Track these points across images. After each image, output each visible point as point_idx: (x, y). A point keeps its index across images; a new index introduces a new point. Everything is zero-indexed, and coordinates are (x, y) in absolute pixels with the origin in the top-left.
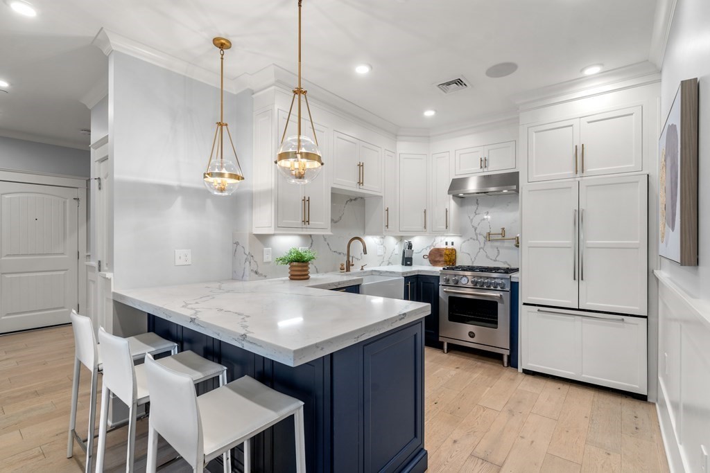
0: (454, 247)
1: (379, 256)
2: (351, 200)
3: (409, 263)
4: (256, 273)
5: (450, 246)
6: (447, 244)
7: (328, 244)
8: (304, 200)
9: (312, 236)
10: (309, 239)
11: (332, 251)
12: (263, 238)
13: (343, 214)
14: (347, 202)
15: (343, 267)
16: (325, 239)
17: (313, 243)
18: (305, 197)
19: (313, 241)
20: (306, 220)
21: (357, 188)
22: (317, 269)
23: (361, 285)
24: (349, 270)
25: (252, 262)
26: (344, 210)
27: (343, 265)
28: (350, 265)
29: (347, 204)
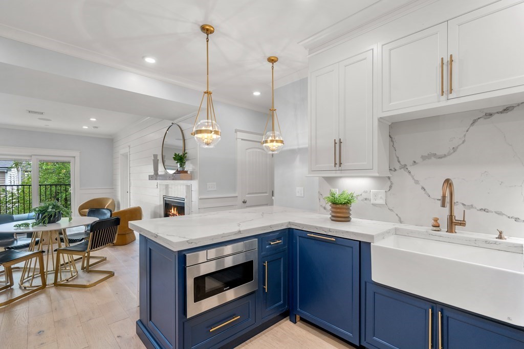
4: (324, 208)
7: (423, 188)
8: (335, 143)
9: (391, 178)
10: (386, 181)
11: (434, 199)
12: (330, 180)
13: (464, 142)
14: (474, 122)
15: (435, 223)
16: (417, 182)
17: (393, 186)
18: (335, 140)
19: (392, 184)
20: (338, 162)
21: (439, 101)
22: (400, 218)
23: (370, 243)
24: (451, 229)
25: (321, 199)
26: (465, 135)
27: (436, 220)
28: (453, 224)
29: (476, 123)
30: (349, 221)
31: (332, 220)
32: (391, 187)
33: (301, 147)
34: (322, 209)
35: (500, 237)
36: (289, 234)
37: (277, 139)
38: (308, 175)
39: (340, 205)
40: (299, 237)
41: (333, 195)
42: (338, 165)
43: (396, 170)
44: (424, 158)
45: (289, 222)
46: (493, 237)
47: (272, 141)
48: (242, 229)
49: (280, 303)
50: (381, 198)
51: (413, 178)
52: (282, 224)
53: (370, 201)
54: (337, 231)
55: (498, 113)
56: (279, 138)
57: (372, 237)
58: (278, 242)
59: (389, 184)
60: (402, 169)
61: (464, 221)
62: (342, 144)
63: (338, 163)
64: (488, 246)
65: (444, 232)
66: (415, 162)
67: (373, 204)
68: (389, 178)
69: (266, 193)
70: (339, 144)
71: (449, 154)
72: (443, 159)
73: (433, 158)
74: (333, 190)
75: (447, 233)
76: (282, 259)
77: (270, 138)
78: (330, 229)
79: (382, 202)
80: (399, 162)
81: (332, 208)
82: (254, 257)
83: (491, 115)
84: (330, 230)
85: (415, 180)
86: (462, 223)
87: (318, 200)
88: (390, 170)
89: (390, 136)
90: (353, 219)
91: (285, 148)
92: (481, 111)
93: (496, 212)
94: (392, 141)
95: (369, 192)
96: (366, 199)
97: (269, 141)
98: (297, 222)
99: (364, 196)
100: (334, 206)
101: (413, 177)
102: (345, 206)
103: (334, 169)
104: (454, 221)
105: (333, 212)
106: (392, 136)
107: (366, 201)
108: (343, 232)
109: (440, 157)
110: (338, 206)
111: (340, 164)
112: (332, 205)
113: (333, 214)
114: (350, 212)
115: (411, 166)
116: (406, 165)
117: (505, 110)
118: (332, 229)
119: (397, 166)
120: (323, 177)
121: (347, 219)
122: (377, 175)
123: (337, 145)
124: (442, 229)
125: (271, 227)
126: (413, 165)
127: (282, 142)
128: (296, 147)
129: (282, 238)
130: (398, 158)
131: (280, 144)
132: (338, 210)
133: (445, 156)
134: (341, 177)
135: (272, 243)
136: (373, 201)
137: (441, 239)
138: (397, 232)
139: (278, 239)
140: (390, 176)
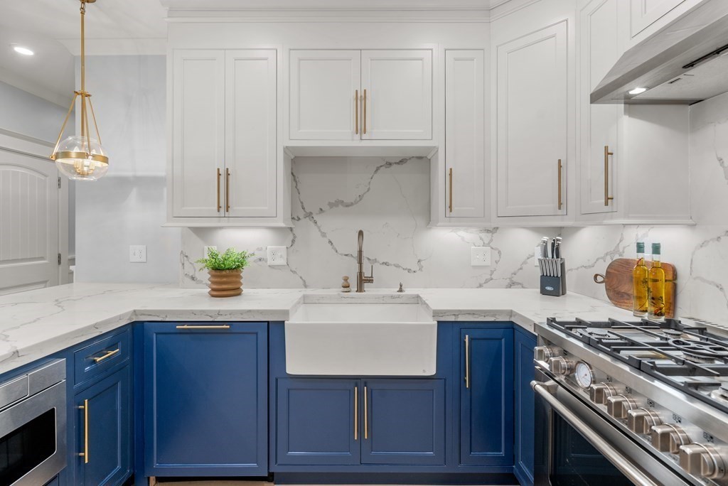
0: (663, 258)
1: (475, 267)
2: (389, 164)
3: (549, 288)
4: (193, 278)
5: (648, 256)
6: (640, 248)
7: (330, 242)
8: (219, 175)
9: (294, 229)
10: (288, 234)
11: (341, 254)
12: (202, 232)
13: (369, 190)
14: (378, 169)
15: (345, 284)
16: (324, 235)
17: (296, 240)
18: (218, 170)
19: (295, 237)
20: (223, 203)
21: (353, 140)
22: (304, 281)
23: (284, 322)
24: (360, 289)
25: (187, 264)
26: (370, 183)
27: (346, 279)
28: (363, 281)
29: (379, 171)
30: (239, 294)
31: (213, 296)
32: (293, 241)
33: (139, 174)
34: (188, 280)
35: (401, 290)
36: (133, 333)
37: (94, 152)
38: (166, 225)
39: (228, 271)
40: (157, 334)
41: (213, 256)
42: (222, 210)
43: (299, 219)
44: (331, 205)
45: (135, 311)
46: (394, 291)
47: (81, 155)
48: (20, 346)
49: (115, 471)
50: (281, 257)
51: (320, 230)
52: (120, 317)
53: (266, 262)
54: (232, 313)
55: (396, 163)
56: (97, 151)
57: (286, 313)
58: (112, 353)
59: (291, 237)
60: (307, 218)
61: (372, 277)
62: (230, 177)
63: (225, 206)
64: (394, 301)
65: (354, 293)
66: (321, 209)
67: (269, 266)
68: (291, 229)
69: (42, 258)
70: (224, 177)
71: (356, 202)
72: (350, 208)
73: (340, 206)
74: (215, 249)
75: (358, 293)
76: (119, 384)
77: (76, 150)
78: (219, 311)
79: (282, 262)
80: (303, 208)
81: (213, 276)
82: (57, 401)
83: (390, 164)
84: (219, 313)
85: (321, 232)
86: (370, 280)
87: (181, 265)
88: (293, 218)
89: (292, 173)
90: (245, 290)
91: (112, 174)
92: (383, 158)
93: (394, 265)
94: (295, 180)
95: (264, 248)
96: (260, 260)
97: (73, 155)
98: (150, 308)
99: (258, 255)
100: (218, 273)
101: (319, 228)
102: (234, 273)
103: (217, 214)
104: (363, 278)
105: (213, 283)
106: (295, 174)
107: (260, 263)
108: (242, 312)
109: (347, 206)
110: (224, 273)
111: (228, 207)
112: (214, 272)
113: (215, 287)
114: (241, 281)
115: (317, 214)
116: (311, 213)
117: (401, 161)
118: (223, 311)
119: (301, 214)
120: (189, 228)
121: (235, 292)
122: (282, 225)
123: (222, 178)
124: (352, 289)
125: (96, 326)
126: (320, 213)
127: (105, 160)
128: (129, 174)
129: (120, 344)
130: (302, 203)
131: (99, 164)
132: (225, 279)
133: (352, 204)
134: (221, 228)
135: (98, 359)
136: (270, 262)
137: (353, 301)
138: (305, 300)
139: (111, 347)
140: (292, 226)
